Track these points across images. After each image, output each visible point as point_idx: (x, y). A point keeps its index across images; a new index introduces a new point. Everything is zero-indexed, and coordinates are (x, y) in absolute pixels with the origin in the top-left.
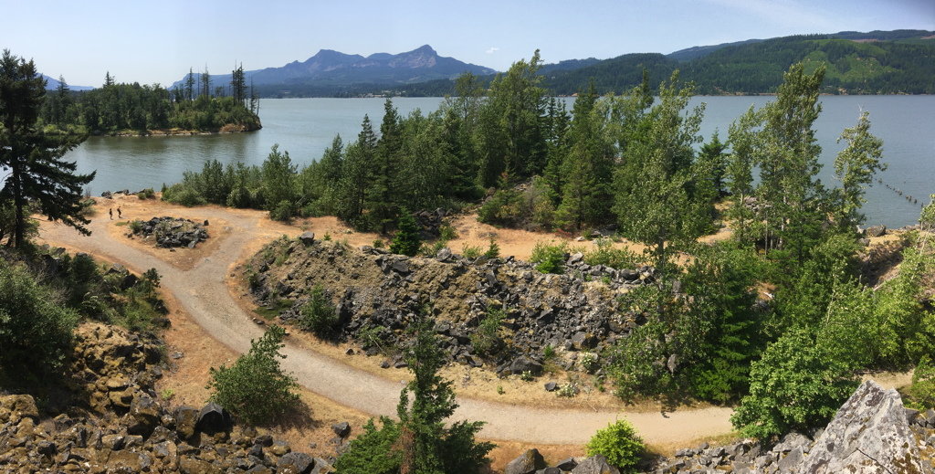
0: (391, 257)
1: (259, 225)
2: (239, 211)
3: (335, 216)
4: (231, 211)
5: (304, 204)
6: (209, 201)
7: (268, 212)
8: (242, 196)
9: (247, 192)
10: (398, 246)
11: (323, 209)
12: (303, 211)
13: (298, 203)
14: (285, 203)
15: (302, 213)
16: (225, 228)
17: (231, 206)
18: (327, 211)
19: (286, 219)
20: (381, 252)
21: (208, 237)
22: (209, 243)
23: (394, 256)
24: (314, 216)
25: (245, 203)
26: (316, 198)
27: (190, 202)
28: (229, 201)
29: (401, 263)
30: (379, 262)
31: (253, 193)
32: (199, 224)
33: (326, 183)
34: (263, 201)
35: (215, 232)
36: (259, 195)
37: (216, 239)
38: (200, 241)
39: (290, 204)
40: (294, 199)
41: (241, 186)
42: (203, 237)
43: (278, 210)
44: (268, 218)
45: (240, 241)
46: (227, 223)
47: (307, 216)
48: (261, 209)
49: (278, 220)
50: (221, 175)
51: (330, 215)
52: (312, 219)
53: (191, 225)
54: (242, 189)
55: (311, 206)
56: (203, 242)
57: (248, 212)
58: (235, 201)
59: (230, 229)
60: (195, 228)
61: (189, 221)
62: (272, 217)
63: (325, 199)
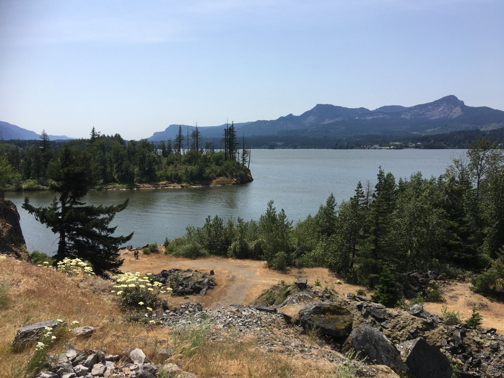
0: (370, 305)
1: (258, 274)
2: (239, 261)
3: (326, 267)
4: (232, 261)
5: (299, 256)
6: (211, 253)
7: (266, 262)
8: (242, 248)
9: (246, 244)
10: (378, 297)
11: (315, 260)
12: (297, 261)
13: (293, 254)
14: (281, 254)
15: (297, 263)
16: (229, 276)
17: (231, 257)
18: (319, 262)
19: (282, 268)
20: (362, 300)
21: (216, 285)
22: (217, 290)
23: (373, 304)
24: (308, 266)
25: (244, 254)
26: (310, 250)
27: (194, 254)
28: (230, 252)
29: (378, 310)
30: (360, 308)
31: (252, 245)
32: (206, 274)
33: (319, 237)
34: (261, 253)
35: (221, 280)
36: (258, 246)
37: (223, 286)
38: (209, 288)
39: (285, 255)
40: (289, 250)
41: (241, 239)
42: (212, 285)
43: (274, 260)
44: (265, 267)
45: (243, 287)
46: (230, 272)
47: (301, 266)
48: (259, 259)
49: (275, 269)
50: (222, 229)
51: (322, 266)
52: (305, 270)
53: (199, 275)
54: (242, 242)
55: (305, 257)
56: (212, 289)
57: (247, 263)
58: (235, 252)
59: (234, 277)
60: (203, 277)
61: (196, 271)
62: (270, 267)
63: (318, 251)
